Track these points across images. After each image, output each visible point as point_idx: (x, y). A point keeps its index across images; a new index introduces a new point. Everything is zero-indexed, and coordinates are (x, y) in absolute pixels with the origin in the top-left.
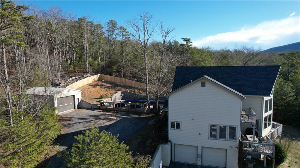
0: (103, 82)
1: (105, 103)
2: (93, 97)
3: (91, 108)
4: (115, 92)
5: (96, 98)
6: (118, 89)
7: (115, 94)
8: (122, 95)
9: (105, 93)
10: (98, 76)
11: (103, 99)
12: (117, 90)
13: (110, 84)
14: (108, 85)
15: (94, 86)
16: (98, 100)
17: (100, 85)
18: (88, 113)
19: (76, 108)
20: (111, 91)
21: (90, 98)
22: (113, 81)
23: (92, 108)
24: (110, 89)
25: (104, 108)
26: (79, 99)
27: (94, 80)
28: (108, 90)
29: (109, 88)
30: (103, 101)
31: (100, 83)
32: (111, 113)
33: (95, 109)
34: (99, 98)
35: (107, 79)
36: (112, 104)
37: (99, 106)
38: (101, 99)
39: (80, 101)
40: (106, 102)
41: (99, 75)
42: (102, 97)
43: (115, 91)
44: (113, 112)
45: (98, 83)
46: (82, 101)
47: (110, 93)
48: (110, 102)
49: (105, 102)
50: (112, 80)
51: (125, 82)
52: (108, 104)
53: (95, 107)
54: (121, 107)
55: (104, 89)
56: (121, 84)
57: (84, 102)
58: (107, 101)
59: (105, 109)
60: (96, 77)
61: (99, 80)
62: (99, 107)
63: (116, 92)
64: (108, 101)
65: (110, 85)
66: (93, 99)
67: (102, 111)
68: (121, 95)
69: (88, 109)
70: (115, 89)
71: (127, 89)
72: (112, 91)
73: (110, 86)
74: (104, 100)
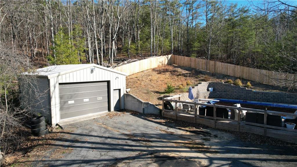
0: (175, 67)
1: (173, 104)
2: (153, 90)
3: (142, 112)
4: (196, 83)
5: (157, 92)
6: (202, 78)
7: (197, 85)
8: (210, 89)
9: (178, 84)
10: (168, 58)
11: (171, 94)
12: (200, 80)
13: (187, 70)
14: (184, 72)
15: (160, 71)
16: (162, 95)
17: (171, 72)
18: (131, 126)
19: (112, 109)
20: (189, 81)
21: (146, 91)
22: (193, 66)
23: (145, 112)
24: (188, 78)
25: (172, 116)
26: (120, 90)
27: (161, 64)
28: (183, 78)
29: (185, 76)
30: (169, 98)
31: (171, 68)
32: (188, 133)
33: (151, 115)
34: (164, 91)
35: (182, 62)
36: (191, 107)
37: (161, 107)
38: (168, 95)
39: (122, 95)
40: (176, 102)
41: (170, 56)
42: (169, 90)
43: (197, 81)
44: (194, 129)
45: (167, 67)
46: (127, 95)
47: (187, 85)
48: (187, 101)
49: (173, 101)
50: (191, 64)
51: (215, 66)
52: (182, 105)
53: (151, 111)
54: (215, 118)
55: (176, 77)
56: (207, 70)
57: (129, 99)
58: (179, 98)
59: (173, 118)
60: (165, 60)
61: (170, 63)
62: (161, 111)
63: (199, 84)
64: (181, 100)
65: (187, 72)
66: (153, 93)
67: (166, 124)
68: (208, 90)
69: (135, 113)
70: (197, 78)
71: (218, 78)
72: (192, 81)
73: (187, 74)
74: (174, 97)
